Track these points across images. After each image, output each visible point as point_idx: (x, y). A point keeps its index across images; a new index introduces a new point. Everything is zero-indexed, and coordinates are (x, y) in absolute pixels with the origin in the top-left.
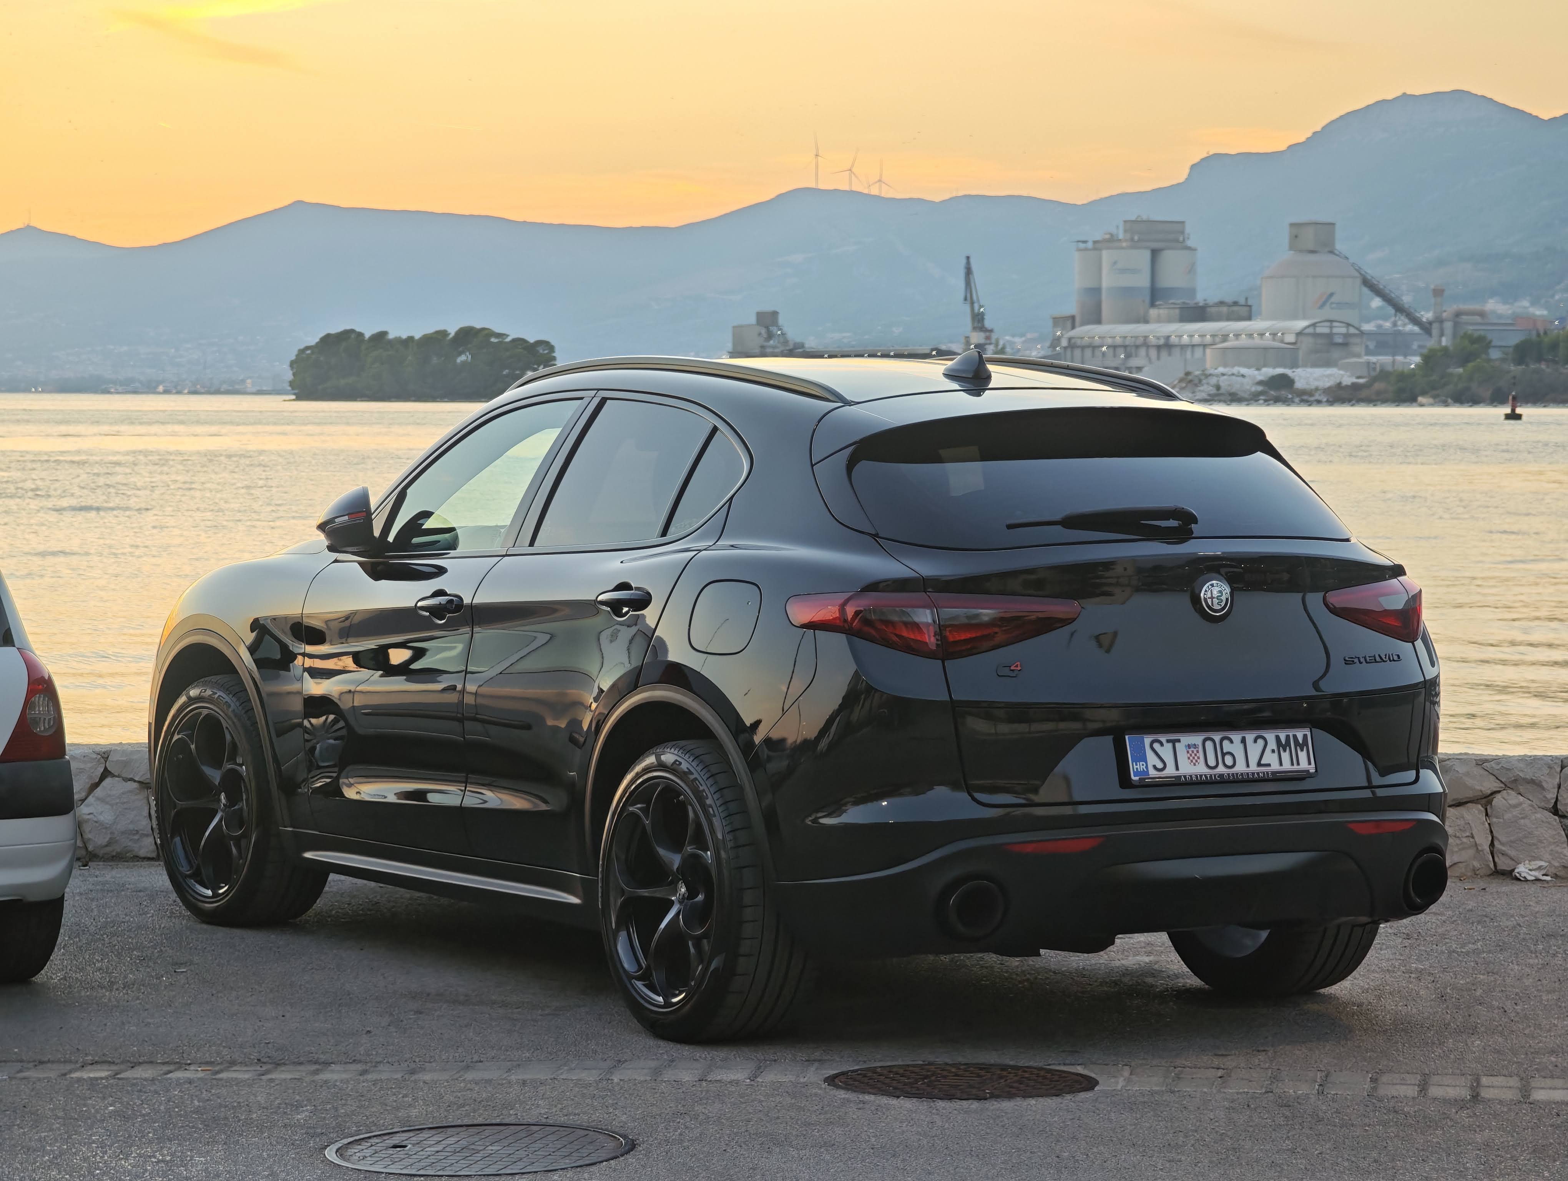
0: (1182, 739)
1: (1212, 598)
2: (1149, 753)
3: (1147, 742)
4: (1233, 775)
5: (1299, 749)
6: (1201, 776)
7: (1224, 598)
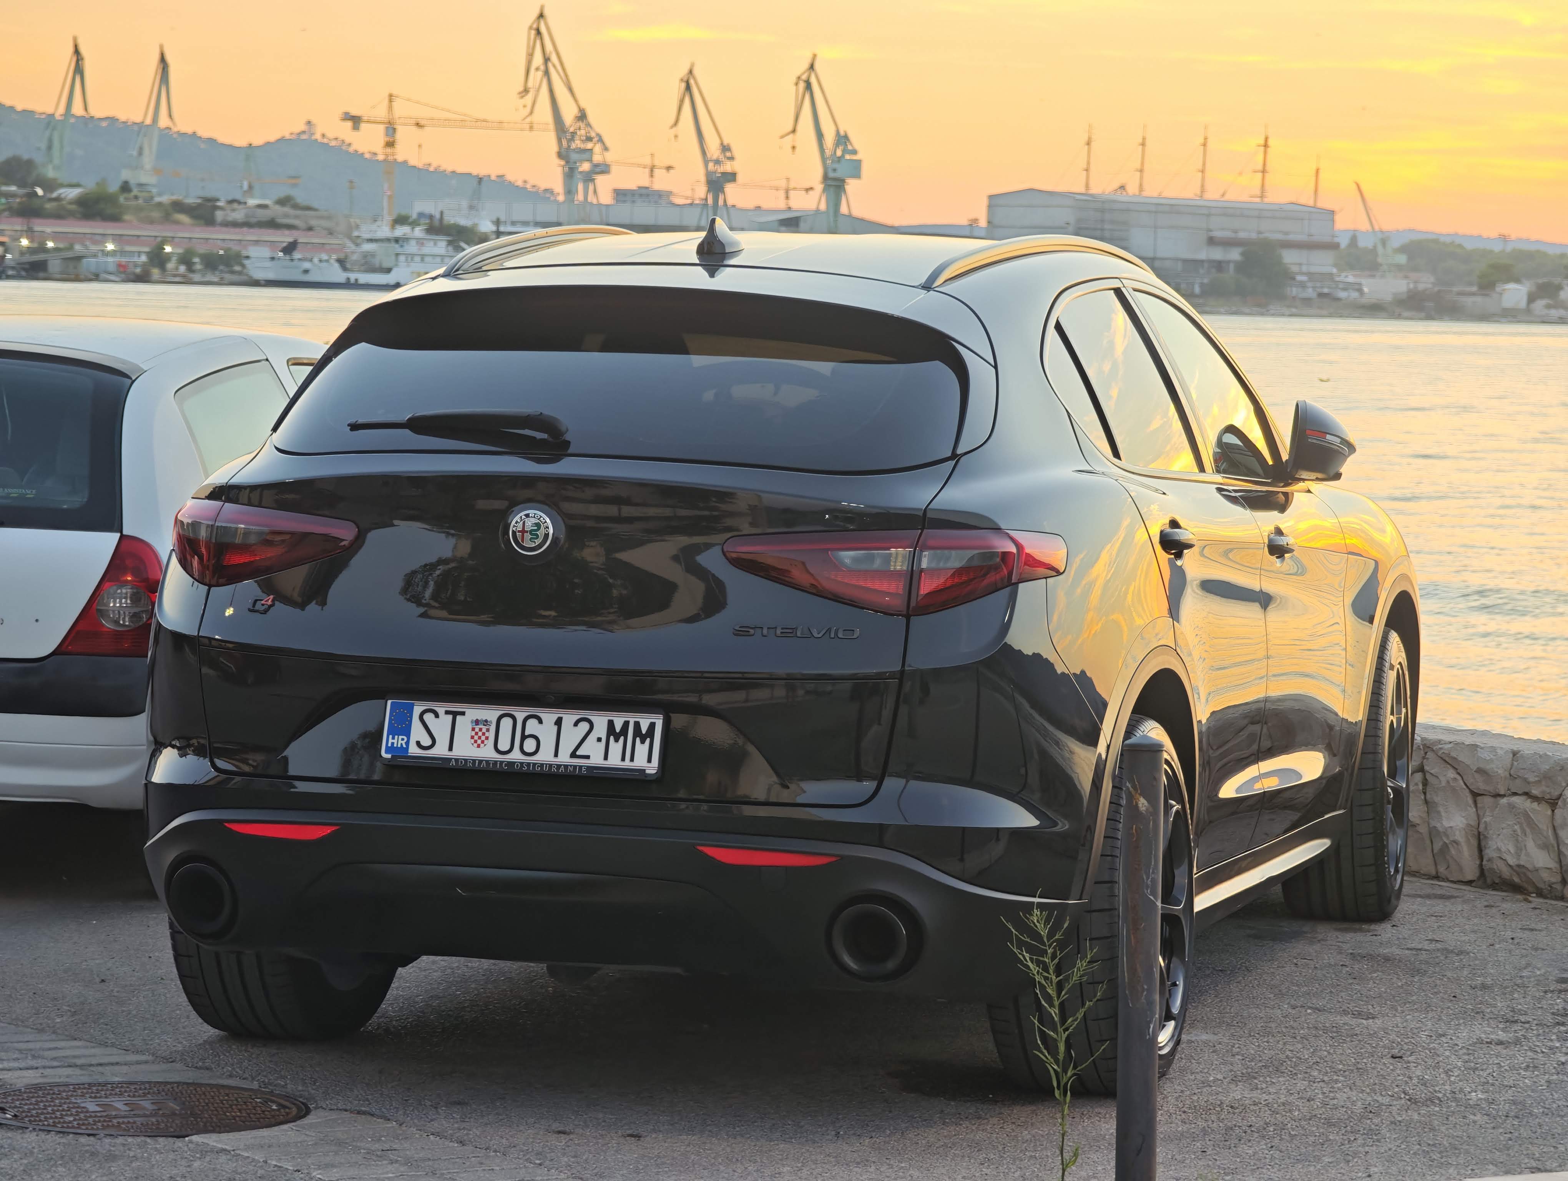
0: (468, 711)
1: (523, 531)
2: (416, 724)
3: (418, 709)
4: (529, 764)
5: (638, 740)
6: (481, 762)
7: (541, 533)
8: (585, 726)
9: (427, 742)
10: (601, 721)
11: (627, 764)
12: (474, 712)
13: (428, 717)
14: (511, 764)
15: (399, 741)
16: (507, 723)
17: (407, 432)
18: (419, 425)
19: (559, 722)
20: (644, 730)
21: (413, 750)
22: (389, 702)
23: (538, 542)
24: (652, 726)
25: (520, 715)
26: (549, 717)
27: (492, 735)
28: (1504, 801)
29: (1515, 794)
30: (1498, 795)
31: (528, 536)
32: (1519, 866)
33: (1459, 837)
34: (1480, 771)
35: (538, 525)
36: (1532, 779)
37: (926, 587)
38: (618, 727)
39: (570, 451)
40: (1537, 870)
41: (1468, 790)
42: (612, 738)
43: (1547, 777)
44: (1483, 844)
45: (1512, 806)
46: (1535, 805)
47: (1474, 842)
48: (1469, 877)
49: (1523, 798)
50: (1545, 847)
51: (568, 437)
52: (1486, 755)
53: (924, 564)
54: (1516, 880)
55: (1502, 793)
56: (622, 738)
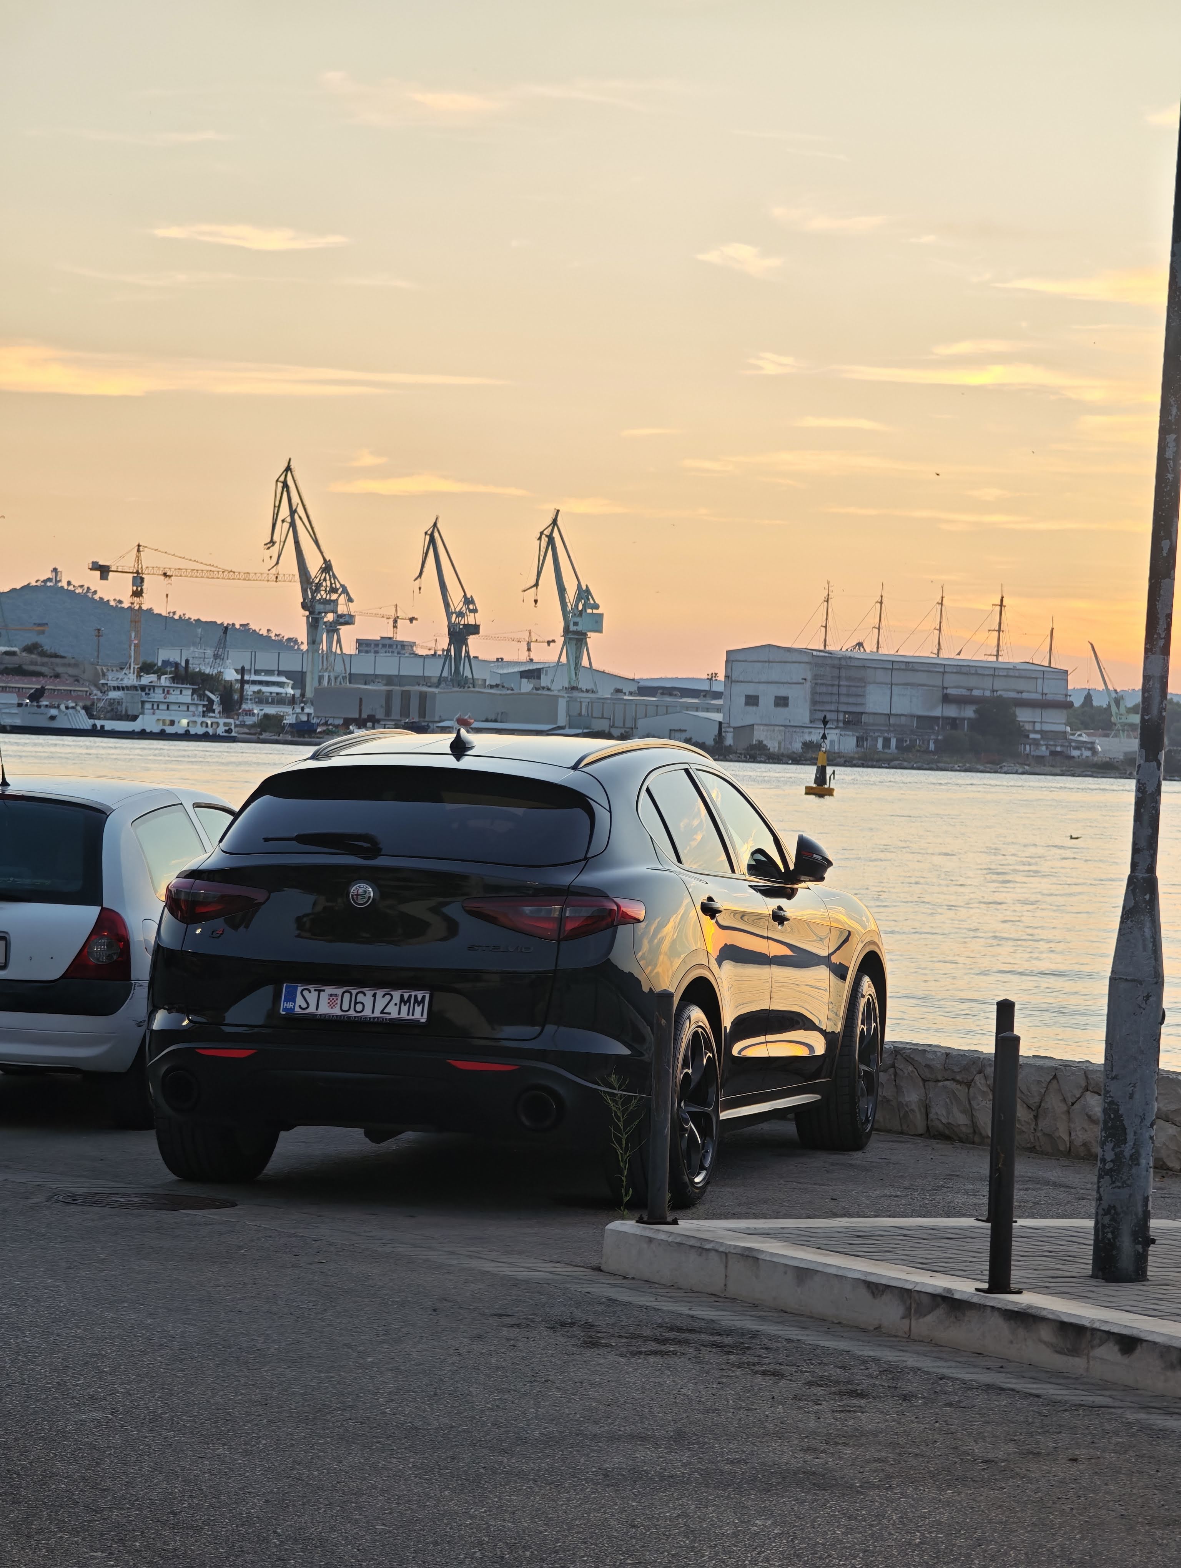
0: (327, 990)
1: (357, 895)
2: (299, 997)
3: (300, 989)
4: (358, 1017)
5: (416, 1005)
6: (333, 1016)
7: (367, 896)
8: (388, 997)
9: (304, 1005)
10: (397, 995)
11: (410, 1017)
12: (330, 990)
13: (306, 993)
14: (349, 1017)
15: (290, 1005)
16: (347, 996)
17: (295, 843)
18: (302, 839)
19: (374, 995)
20: (419, 999)
21: (297, 1010)
22: (285, 985)
23: (365, 900)
24: (424, 997)
25: (354, 992)
26: (369, 993)
27: (339, 1002)
28: (941, 1084)
29: (947, 1080)
30: (938, 1081)
31: (359, 897)
32: (949, 1123)
33: (914, 1106)
34: (927, 1066)
35: (365, 892)
36: (956, 1069)
37: (569, 926)
38: (406, 997)
39: (383, 853)
40: (959, 1125)
41: (920, 1079)
42: (403, 1004)
43: (965, 1069)
44: (928, 1110)
45: (945, 1087)
46: (958, 1086)
47: (923, 1110)
48: (920, 1132)
49: (952, 1082)
50: (964, 1112)
51: (381, 846)
52: (930, 1056)
53: (567, 915)
54: (947, 1132)
55: (940, 1079)
56: (408, 1004)
